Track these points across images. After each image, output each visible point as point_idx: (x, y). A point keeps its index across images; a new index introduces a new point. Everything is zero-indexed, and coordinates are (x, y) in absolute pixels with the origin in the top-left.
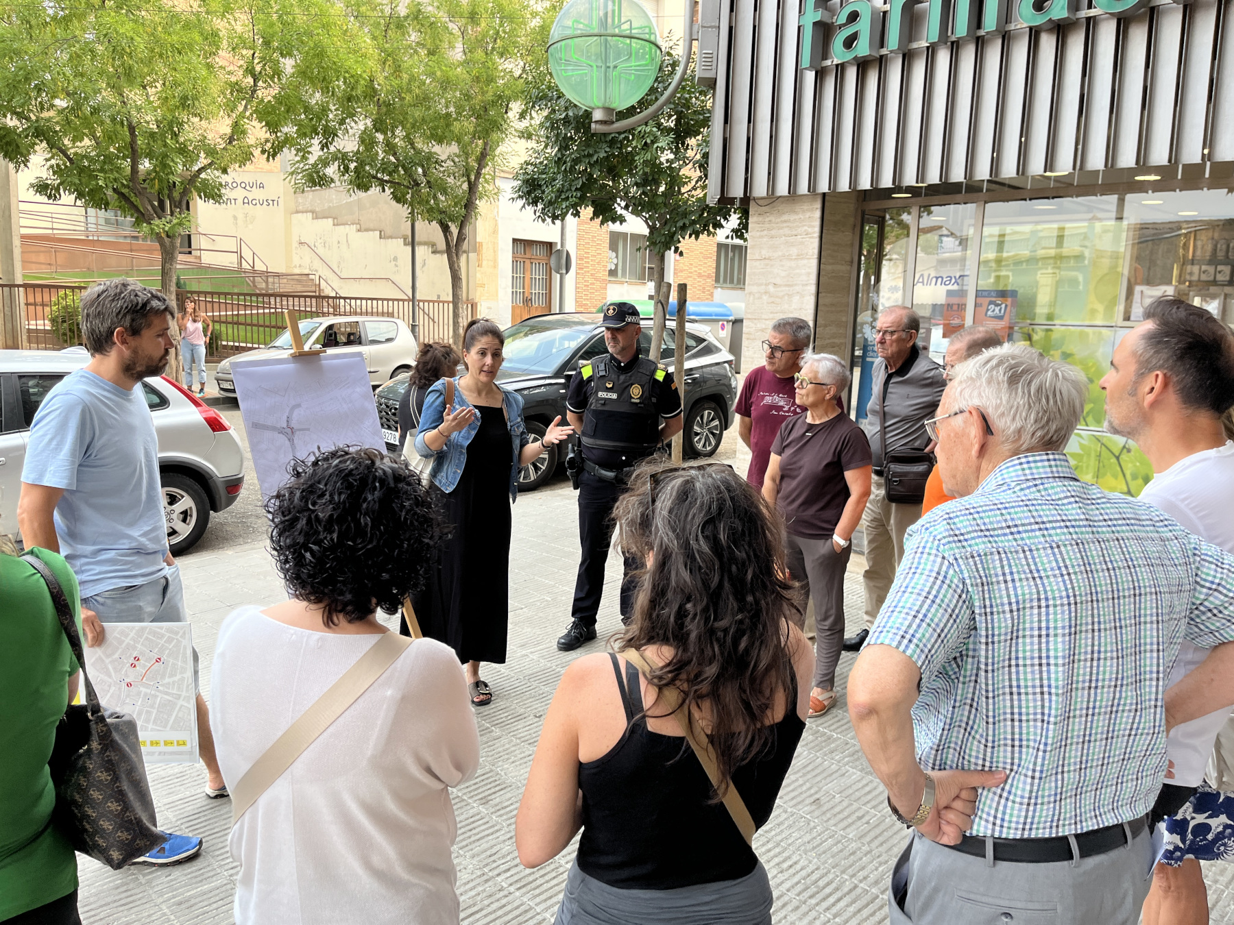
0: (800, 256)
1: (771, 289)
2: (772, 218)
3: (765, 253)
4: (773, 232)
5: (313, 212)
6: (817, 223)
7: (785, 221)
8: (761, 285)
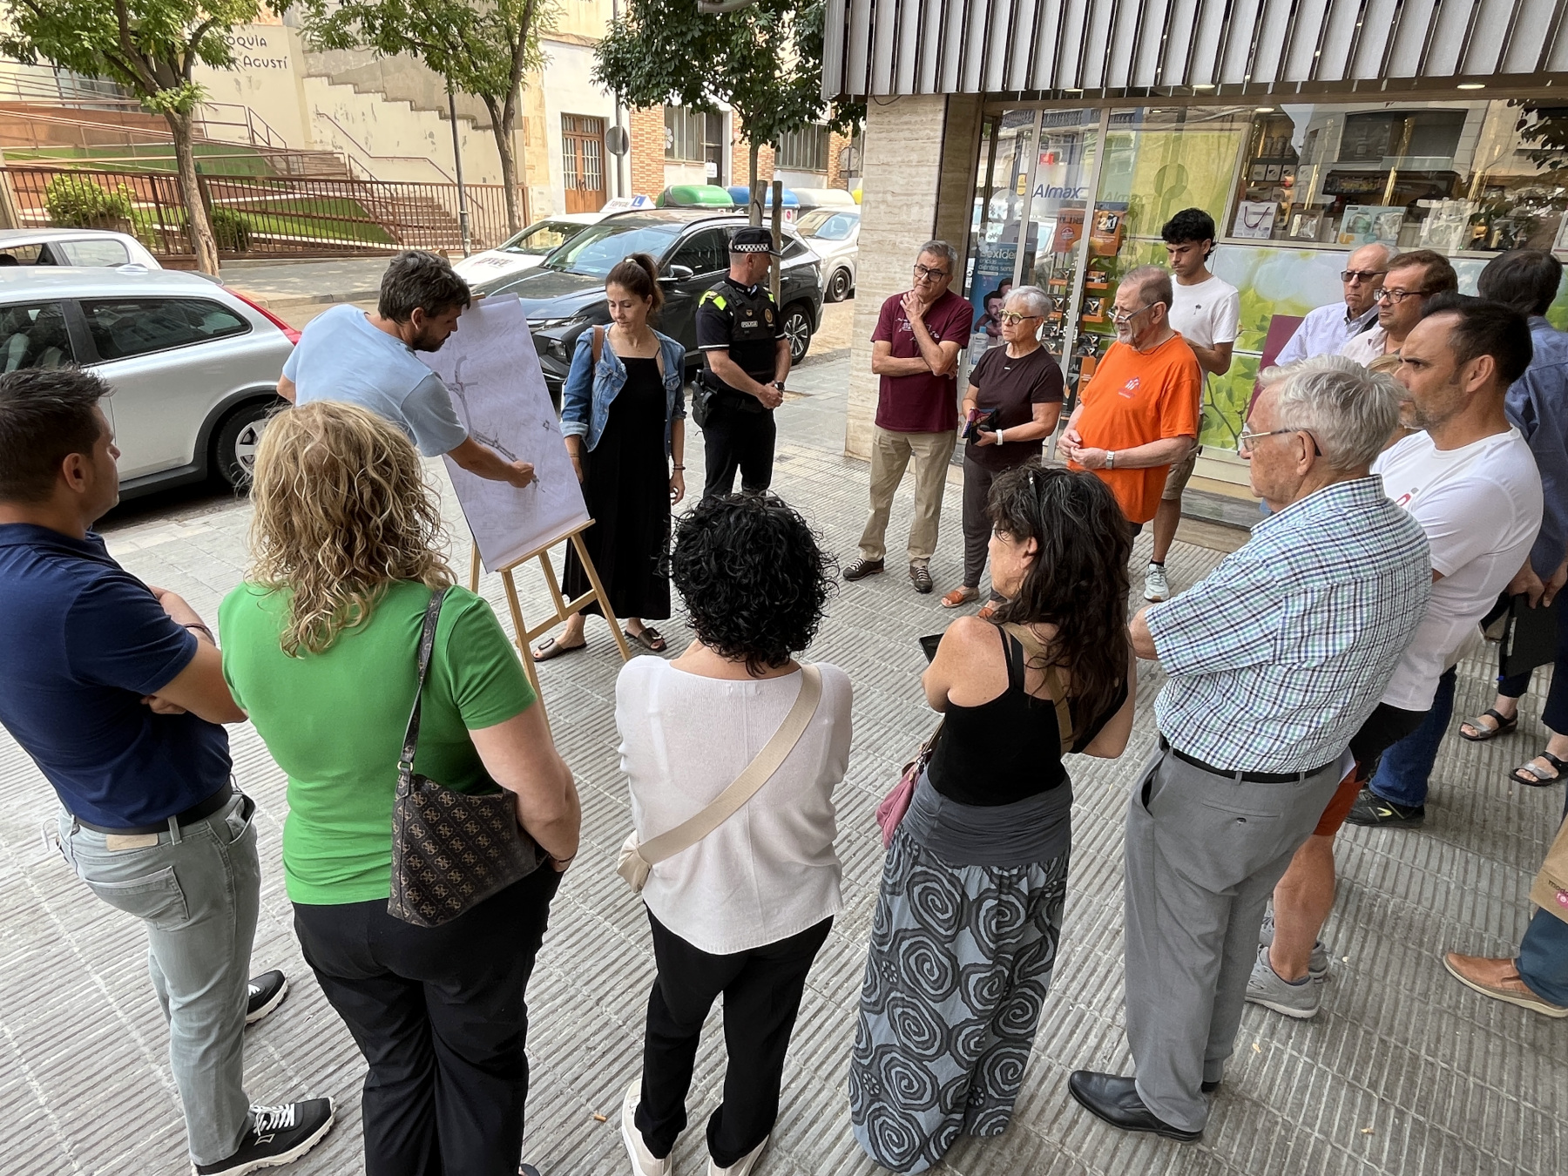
0: (920, 163)
1: (889, 198)
2: (892, 118)
3: (883, 158)
4: (892, 135)
5: (328, 76)
6: (940, 127)
7: (906, 123)
8: (878, 193)
